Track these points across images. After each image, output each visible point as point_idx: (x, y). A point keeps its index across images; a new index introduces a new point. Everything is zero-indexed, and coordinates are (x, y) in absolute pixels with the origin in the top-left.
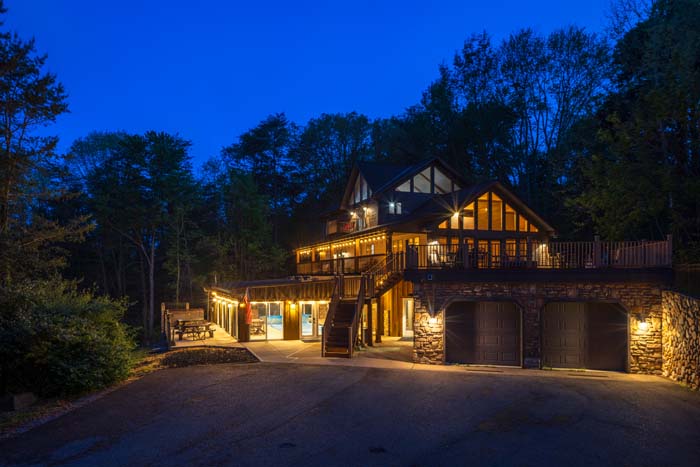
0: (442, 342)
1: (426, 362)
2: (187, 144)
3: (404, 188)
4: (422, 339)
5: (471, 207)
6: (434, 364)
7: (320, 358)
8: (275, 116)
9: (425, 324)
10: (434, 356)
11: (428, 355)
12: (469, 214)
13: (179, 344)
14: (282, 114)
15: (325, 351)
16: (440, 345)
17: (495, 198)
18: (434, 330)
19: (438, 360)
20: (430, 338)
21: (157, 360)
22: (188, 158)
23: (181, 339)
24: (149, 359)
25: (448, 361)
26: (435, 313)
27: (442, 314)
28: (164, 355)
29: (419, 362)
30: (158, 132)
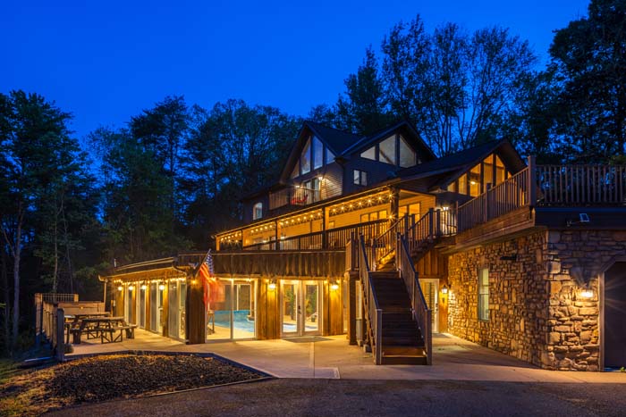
0: (598, 331)
1: (570, 367)
2: (65, 116)
3: (369, 154)
4: (562, 328)
5: (476, 170)
6: (584, 370)
7: (375, 367)
8: (173, 99)
9: (568, 302)
10: (584, 357)
11: (574, 354)
12: (475, 177)
13: (78, 350)
14: (181, 98)
15: (382, 354)
16: (596, 336)
17: (500, 164)
18: (584, 311)
19: (590, 363)
20: (577, 325)
21: (36, 383)
22: (68, 132)
23: (77, 342)
24: (20, 380)
25: (609, 365)
26: (585, 280)
27: (599, 281)
28: (51, 370)
29: (558, 368)
30: (28, 92)
